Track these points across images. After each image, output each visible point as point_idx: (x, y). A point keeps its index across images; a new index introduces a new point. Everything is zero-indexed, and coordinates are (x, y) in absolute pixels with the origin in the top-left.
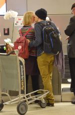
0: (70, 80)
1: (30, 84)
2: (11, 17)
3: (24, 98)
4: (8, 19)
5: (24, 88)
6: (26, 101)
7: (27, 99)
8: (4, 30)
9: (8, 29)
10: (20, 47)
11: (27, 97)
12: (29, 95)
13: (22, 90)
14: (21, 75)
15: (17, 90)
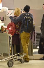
0: (38, 47)
1: (15, 50)
2: (4, 11)
3: (12, 58)
4: (3, 12)
6: (12, 59)
7: (13, 58)
9: (3, 18)
11: (13, 57)
12: (14, 56)
13: (10, 53)
15: (8, 53)
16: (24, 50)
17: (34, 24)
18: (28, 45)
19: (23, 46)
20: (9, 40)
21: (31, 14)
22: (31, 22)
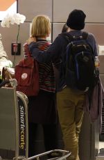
5: (25, 146)
8: (13, 46)
10: (24, 76)
14: (21, 124)
16: (65, 142)
17: (96, 64)
18: (79, 126)
19: (64, 128)
20: (20, 110)
21: (89, 34)
22: (86, 59)
